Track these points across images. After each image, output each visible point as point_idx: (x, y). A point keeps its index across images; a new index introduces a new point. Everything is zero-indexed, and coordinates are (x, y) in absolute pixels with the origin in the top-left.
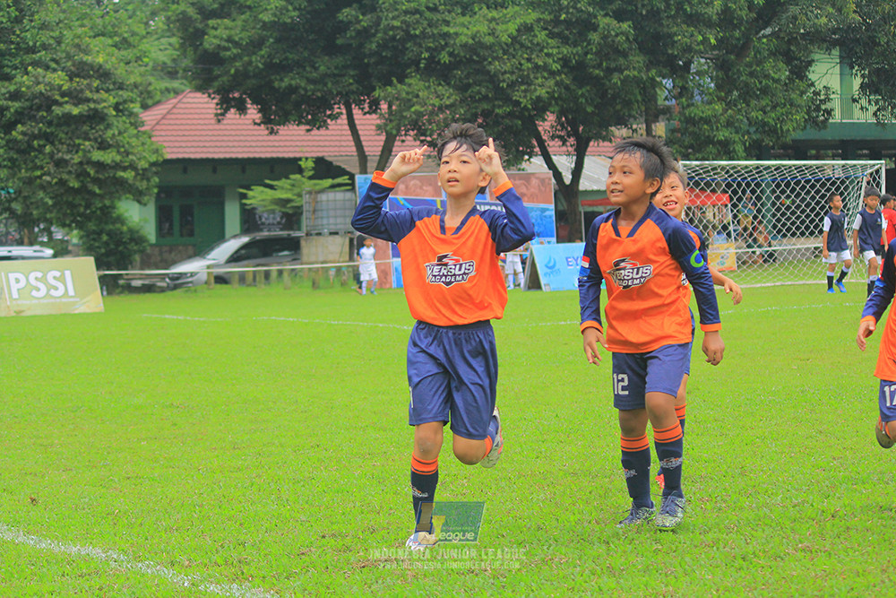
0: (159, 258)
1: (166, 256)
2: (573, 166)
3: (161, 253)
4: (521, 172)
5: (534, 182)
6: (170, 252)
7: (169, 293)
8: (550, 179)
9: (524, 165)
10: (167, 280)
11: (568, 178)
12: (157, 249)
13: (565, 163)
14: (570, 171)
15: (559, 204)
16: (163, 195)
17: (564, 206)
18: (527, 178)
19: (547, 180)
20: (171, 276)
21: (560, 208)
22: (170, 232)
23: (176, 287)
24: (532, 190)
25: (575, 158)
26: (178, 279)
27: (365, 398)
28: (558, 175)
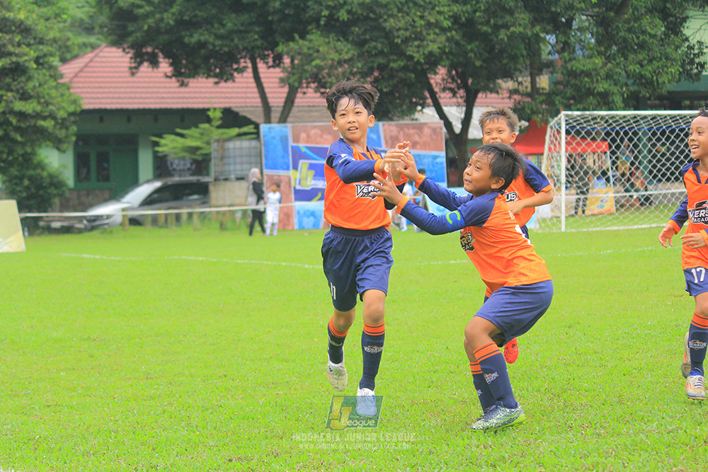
0: (76, 202)
1: (84, 199)
2: (463, 116)
3: (79, 197)
4: (414, 122)
5: (427, 131)
6: (88, 195)
7: (87, 235)
8: (441, 128)
9: (417, 115)
10: (85, 222)
11: (458, 127)
12: (75, 194)
13: (455, 114)
14: (460, 121)
15: (449, 151)
16: (81, 143)
17: (454, 153)
18: (420, 127)
19: (438, 130)
20: (88, 218)
21: (451, 155)
22: (87, 178)
23: (93, 229)
24: (424, 139)
25: (464, 109)
26: (94, 220)
27: (270, 332)
28: (448, 125)
